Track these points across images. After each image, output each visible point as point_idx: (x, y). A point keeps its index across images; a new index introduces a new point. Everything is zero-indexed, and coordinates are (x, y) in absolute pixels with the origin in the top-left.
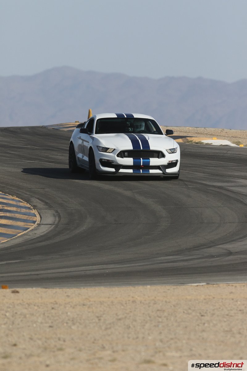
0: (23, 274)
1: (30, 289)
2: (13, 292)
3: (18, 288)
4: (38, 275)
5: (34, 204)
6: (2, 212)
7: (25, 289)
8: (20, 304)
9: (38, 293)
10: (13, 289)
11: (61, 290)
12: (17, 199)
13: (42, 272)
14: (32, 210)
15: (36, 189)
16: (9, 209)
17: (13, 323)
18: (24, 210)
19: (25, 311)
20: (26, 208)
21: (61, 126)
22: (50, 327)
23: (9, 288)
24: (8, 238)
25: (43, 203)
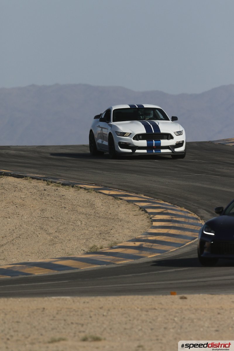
0: (191, 281)
1: (197, 296)
2: (182, 298)
3: (186, 294)
4: (205, 281)
5: (201, 215)
6: (171, 223)
7: (192, 296)
8: (188, 309)
9: (205, 299)
10: (181, 296)
11: (226, 296)
12: (185, 210)
13: (209, 279)
14: (199, 220)
15: (203, 201)
16: (178, 219)
17: (181, 327)
18: (191, 221)
19: (193, 316)
20: (193, 218)
21: (227, 142)
22: (217, 331)
23: (178, 294)
24: (177, 247)
25: (210, 214)
